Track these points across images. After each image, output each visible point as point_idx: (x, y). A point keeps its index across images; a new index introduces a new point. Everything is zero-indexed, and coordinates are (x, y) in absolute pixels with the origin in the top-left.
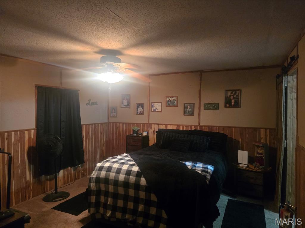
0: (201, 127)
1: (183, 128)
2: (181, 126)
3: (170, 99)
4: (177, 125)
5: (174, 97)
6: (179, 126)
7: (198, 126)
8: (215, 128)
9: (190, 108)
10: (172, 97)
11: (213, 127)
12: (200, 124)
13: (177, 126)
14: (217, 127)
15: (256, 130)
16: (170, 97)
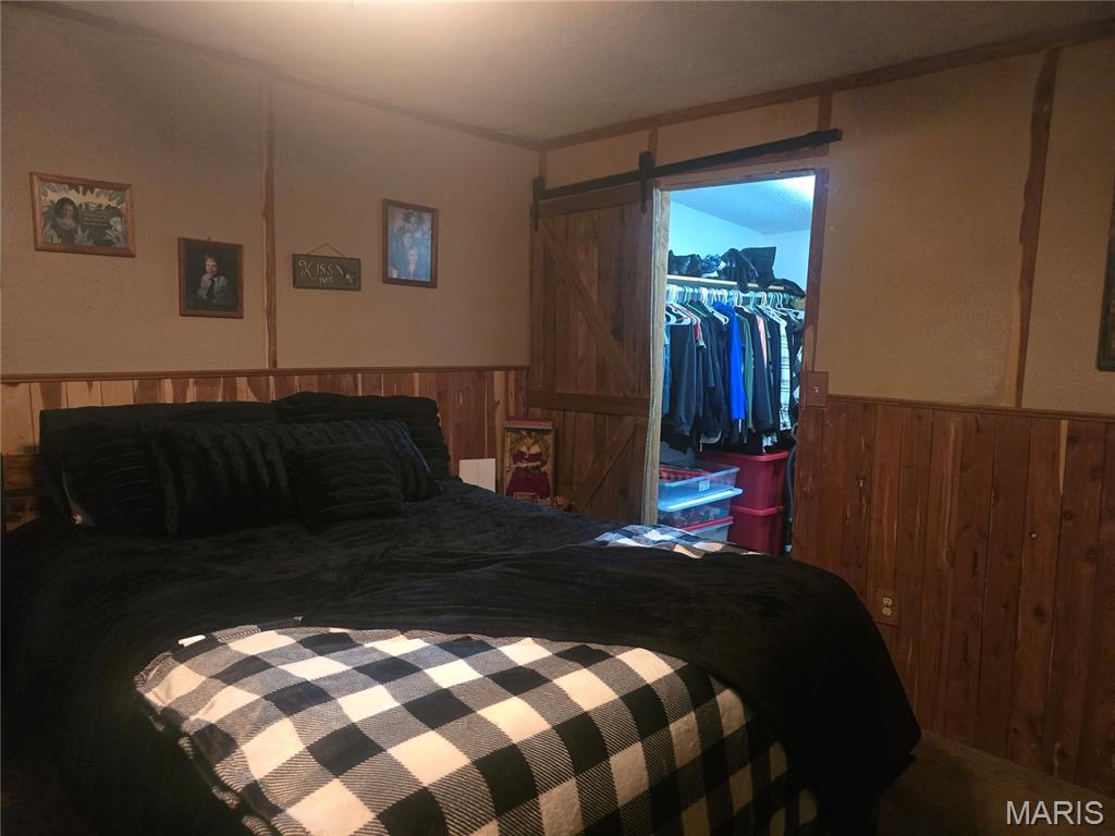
0: (284, 375)
1: (180, 390)
2: (168, 384)
3: (76, 197)
4: (141, 377)
5: (105, 186)
6: (150, 380)
7: (266, 373)
8: (347, 380)
9: (217, 275)
10: (89, 186)
11: (337, 372)
12: (275, 364)
13: (141, 386)
14: (354, 371)
15: (482, 374)
16: (73, 185)
